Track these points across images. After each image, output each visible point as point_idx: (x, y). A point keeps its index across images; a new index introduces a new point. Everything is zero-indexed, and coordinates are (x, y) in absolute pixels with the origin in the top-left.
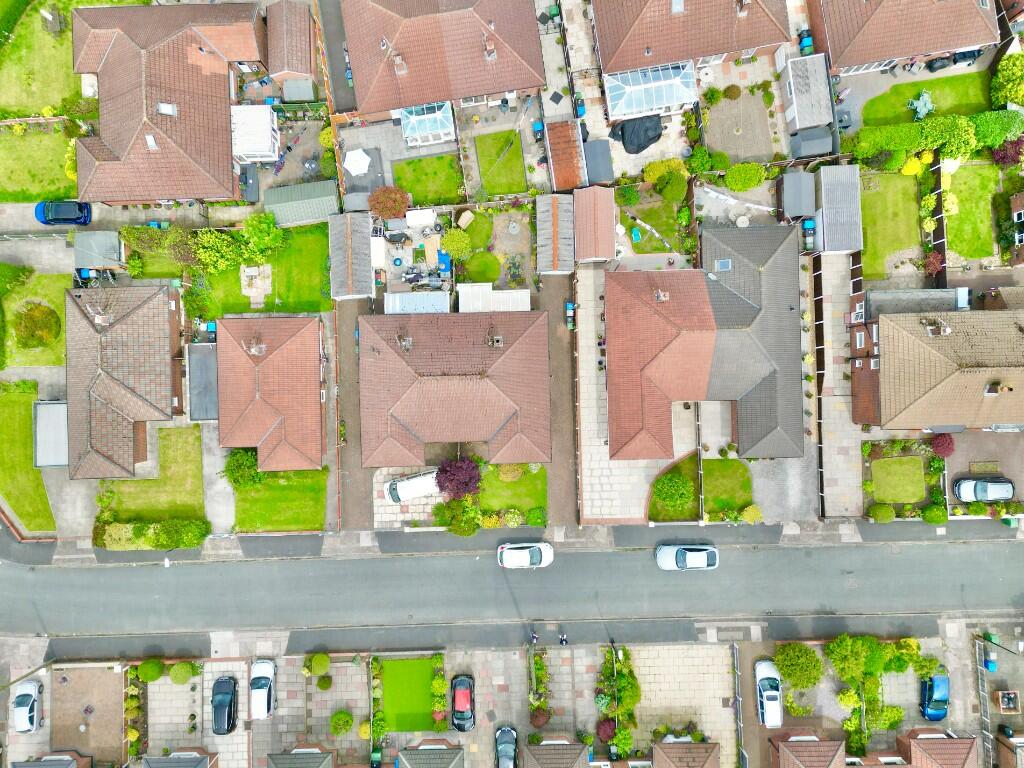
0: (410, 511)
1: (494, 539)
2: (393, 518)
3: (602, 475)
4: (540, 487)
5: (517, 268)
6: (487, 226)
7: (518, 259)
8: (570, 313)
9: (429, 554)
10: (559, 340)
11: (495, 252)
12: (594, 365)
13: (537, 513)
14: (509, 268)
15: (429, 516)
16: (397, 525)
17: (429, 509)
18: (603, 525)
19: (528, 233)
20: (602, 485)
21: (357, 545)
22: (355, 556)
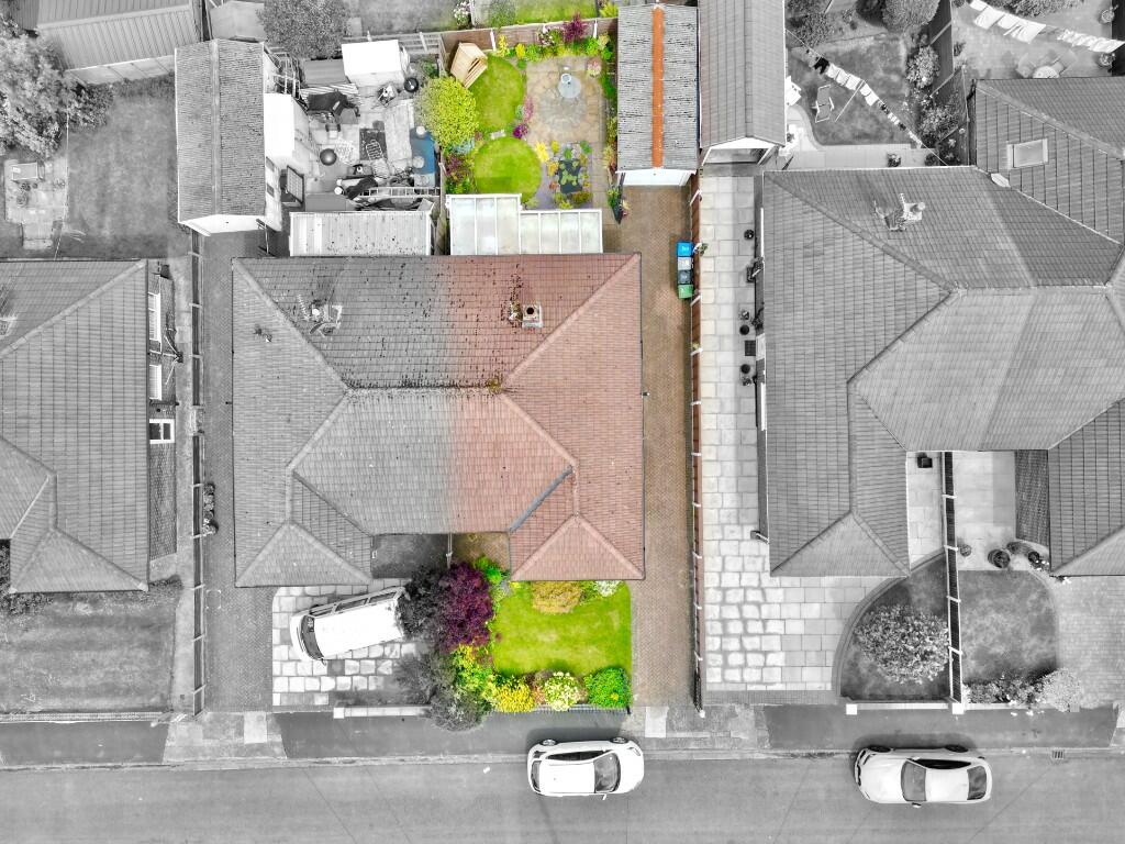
0: (347, 672)
1: (519, 733)
2: (313, 685)
3: (745, 602)
4: (616, 624)
5: (575, 173)
6: (514, 85)
7: (577, 152)
8: (685, 264)
9: (385, 760)
10: (661, 320)
11: (531, 139)
12: (731, 373)
13: (612, 679)
14: (559, 172)
15: (385, 683)
16: (321, 701)
17: (387, 668)
18: (747, 706)
19: (597, 101)
20: (744, 621)
21: (238, 740)
22: (232, 763)
